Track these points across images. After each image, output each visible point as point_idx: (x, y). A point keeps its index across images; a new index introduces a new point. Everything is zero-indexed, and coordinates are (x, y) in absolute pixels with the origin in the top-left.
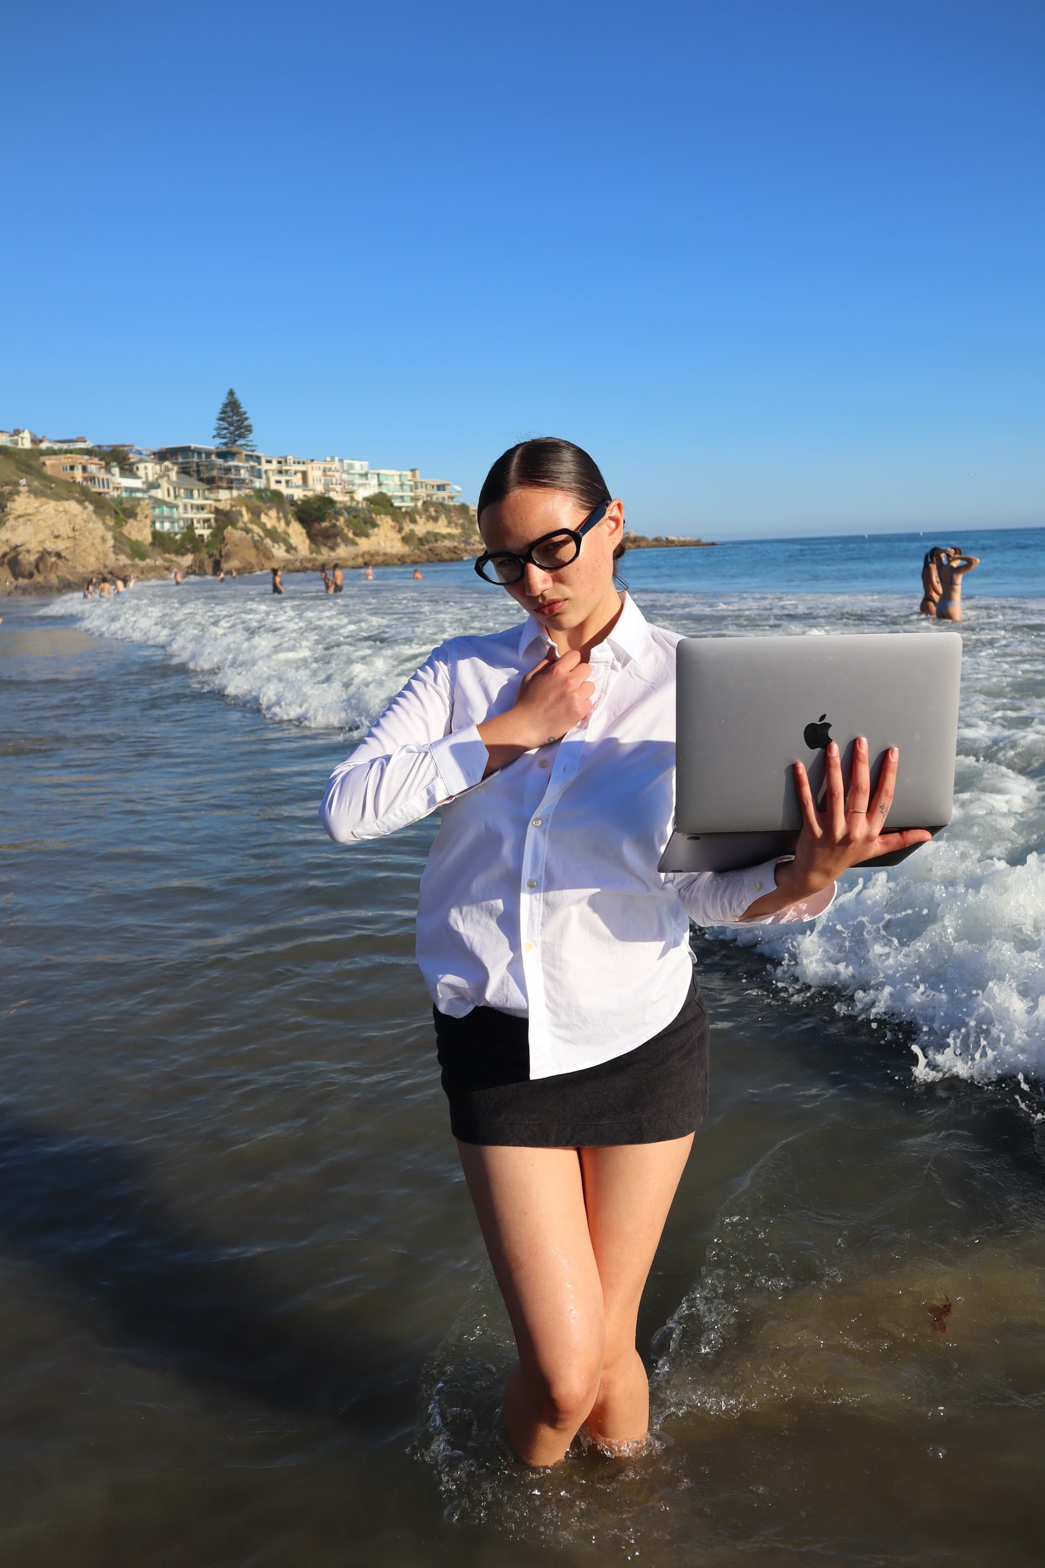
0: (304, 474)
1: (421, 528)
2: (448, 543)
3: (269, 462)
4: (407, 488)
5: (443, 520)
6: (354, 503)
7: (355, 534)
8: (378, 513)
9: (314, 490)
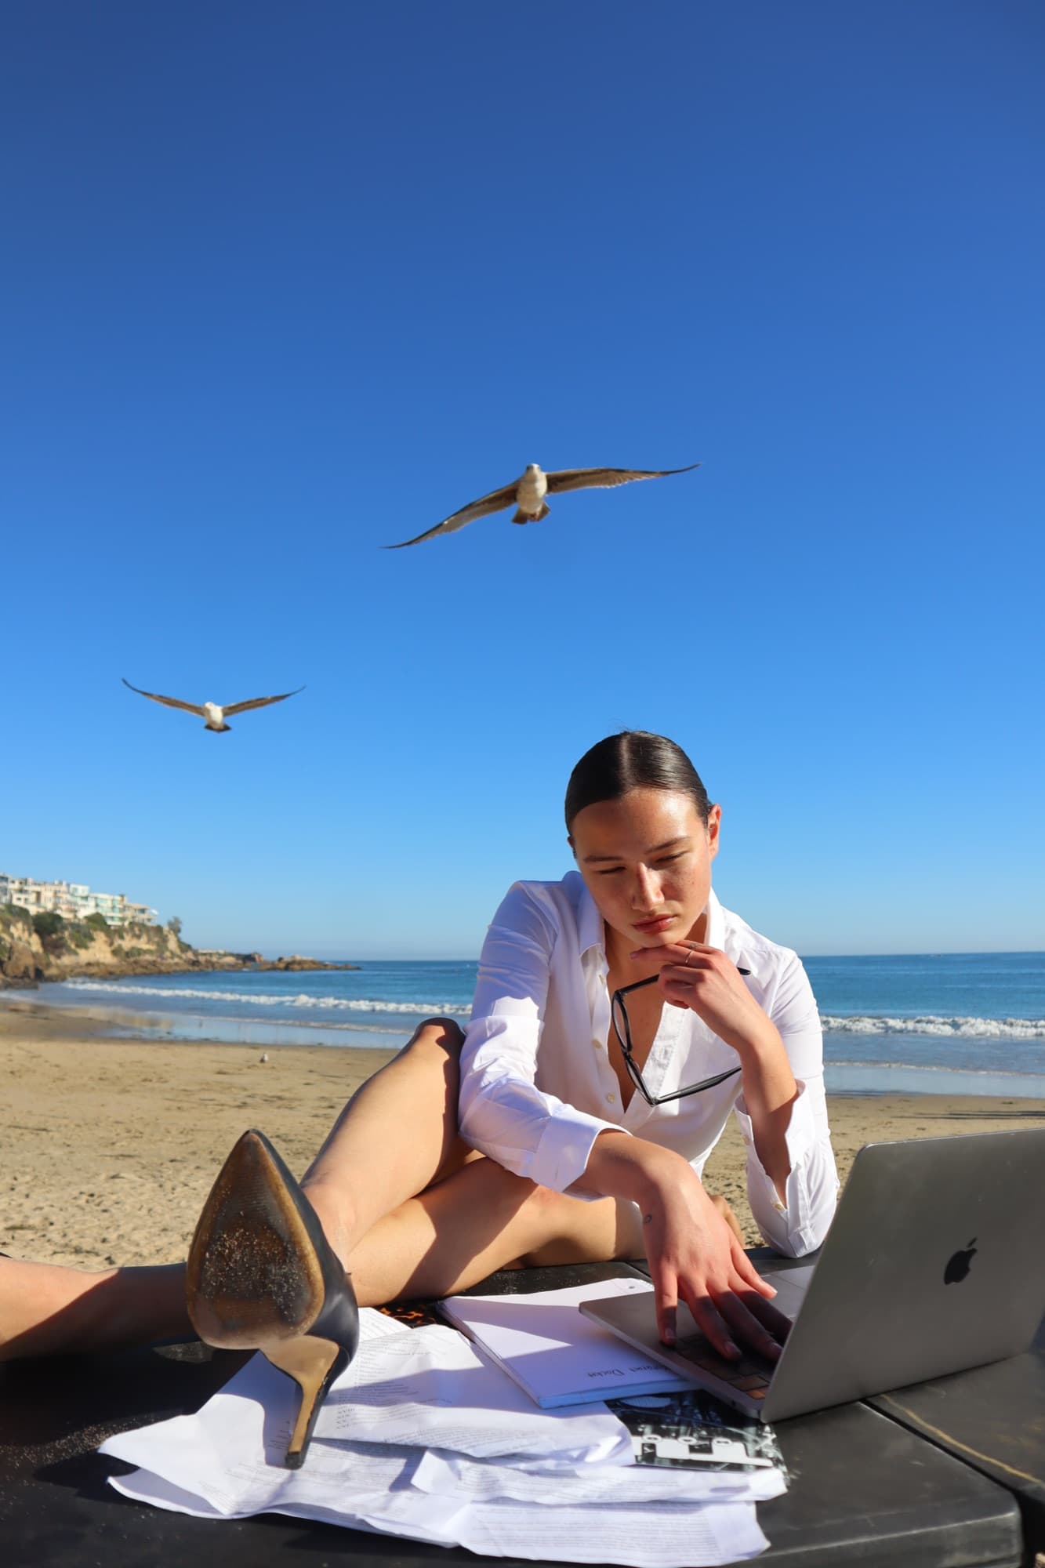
0: (38, 894)
1: (127, 943)
2: (148, 957)
3: (13, 882)
4: (117, 910)
5: (144, 938)
6: (77, 921)
7: (77, 946)
8: (95, 930)
9: (45, 908)
